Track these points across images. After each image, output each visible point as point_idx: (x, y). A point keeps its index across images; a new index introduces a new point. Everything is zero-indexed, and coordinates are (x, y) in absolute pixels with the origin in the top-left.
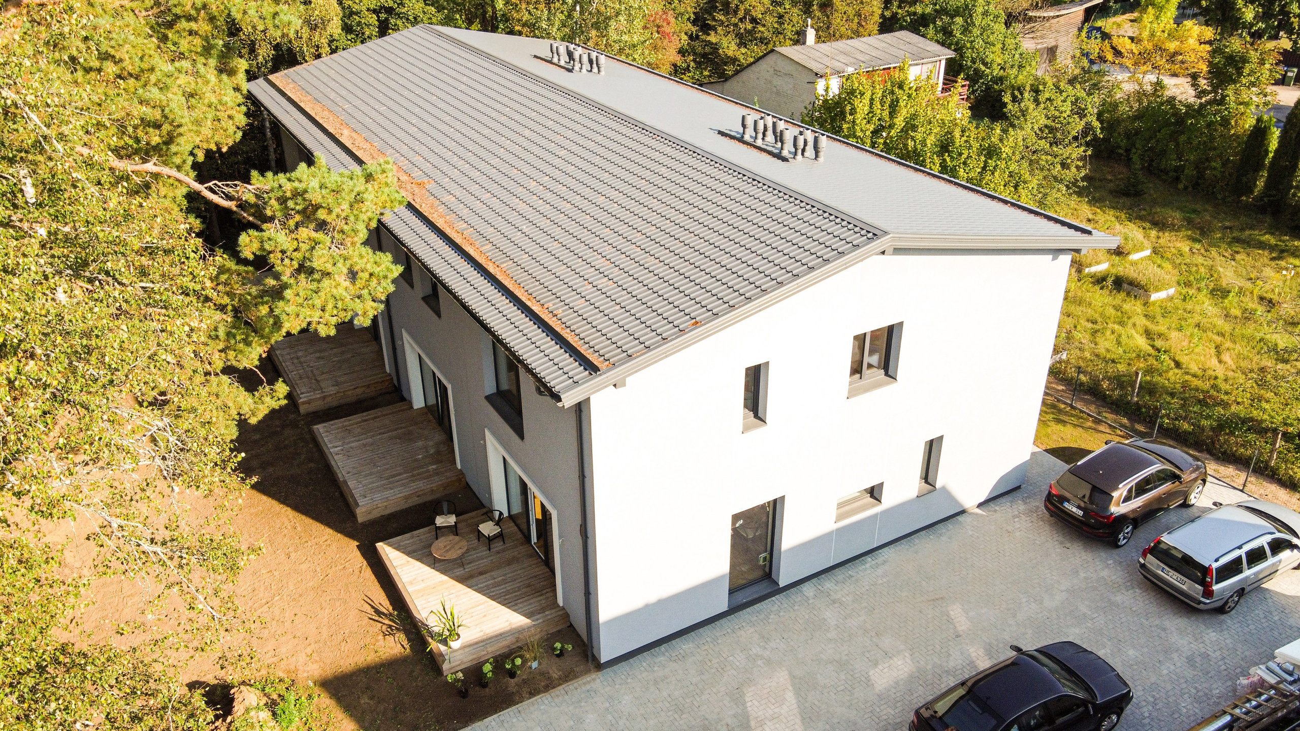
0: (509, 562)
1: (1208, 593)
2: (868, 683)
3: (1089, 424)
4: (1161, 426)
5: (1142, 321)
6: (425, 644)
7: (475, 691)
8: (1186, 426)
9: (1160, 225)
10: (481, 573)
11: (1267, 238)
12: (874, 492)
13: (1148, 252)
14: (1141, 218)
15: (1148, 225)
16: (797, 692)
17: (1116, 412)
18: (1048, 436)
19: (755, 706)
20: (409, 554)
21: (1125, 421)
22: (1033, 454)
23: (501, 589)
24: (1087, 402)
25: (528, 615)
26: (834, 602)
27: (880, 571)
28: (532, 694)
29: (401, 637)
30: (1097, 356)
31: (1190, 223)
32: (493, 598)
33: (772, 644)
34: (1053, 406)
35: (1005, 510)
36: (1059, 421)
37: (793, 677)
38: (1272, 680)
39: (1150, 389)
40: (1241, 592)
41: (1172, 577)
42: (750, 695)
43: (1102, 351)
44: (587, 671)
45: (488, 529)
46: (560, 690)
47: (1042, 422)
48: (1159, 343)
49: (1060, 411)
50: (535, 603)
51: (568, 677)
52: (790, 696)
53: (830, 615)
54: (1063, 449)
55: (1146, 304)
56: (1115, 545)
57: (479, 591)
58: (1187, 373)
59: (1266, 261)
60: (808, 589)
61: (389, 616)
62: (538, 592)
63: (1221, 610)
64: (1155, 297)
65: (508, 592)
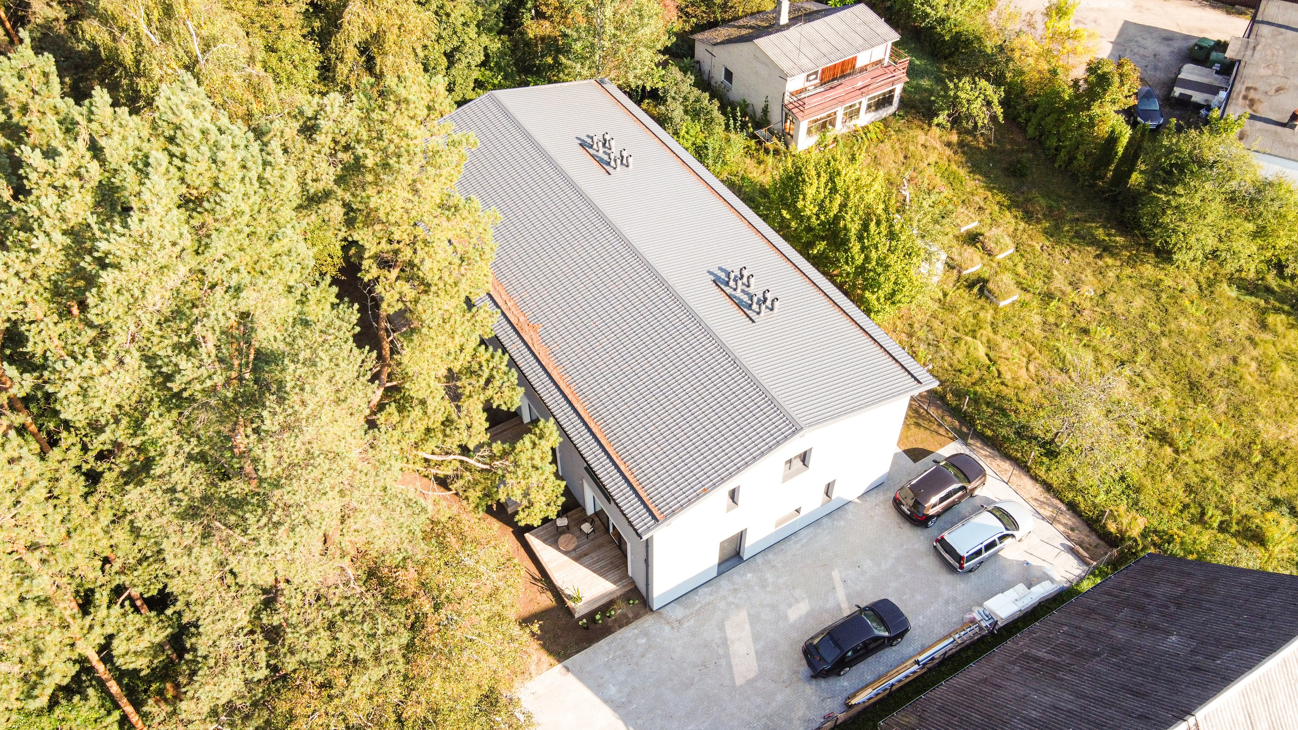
0: (599, 547)
1: (962, 567)
2: (786, 618)
3: (935, 427)
4: (975, 430)
5: (987, 331)
6: (564, 602)
7: (592, 626)
8: (989, 433)
9: (1028, 217)
10: (586, 555)
11: (1100, 233)
12: (798, 511)
13: (1011, 250)
14: (1017, 206)
15: (1020, 214)
16: (751, 624)
17: (953, 416)
18: (907, 437)
19: (730, 634)
20: (544, 541)
21: (957, 423)
22: (896, 455)
23: (597, 566)
24: (938, 407)
25: (615, 583)
26: (773, 567)
27: (798, 546)
28: (621, 627)
29: (549, 594)
30: (951, 366)
31: (1049, 214)
32: (595, 571)
33: (739, 595)
34: (916, 411)
35: (873, 499)
36: (918, 425)
37: (749, 615)
38: (978, 618)
39: (976, 400)
40: (981, 563)
41: (947, 556)
42: (727, 624)
43: (955, 362)
44: (646, 613)
45: (586, 527)
46: (633, 625)
47: (906, 425)
48: (992, 354)
49: (920, 416)
50: (616, 574)
51: (637, 617)
52: (747, 626)
53: (770, 576)
54: (914, 450)
55: (996, 310)
56: (927, 527)
57: (587, 567)
58: (1003, 383)
59: (1091, 259)
60: (759, 559)
61: (540, 581)
62: (617, 567)
63: (971, 571)
64: (1002, 304)
65: (601, 568)
